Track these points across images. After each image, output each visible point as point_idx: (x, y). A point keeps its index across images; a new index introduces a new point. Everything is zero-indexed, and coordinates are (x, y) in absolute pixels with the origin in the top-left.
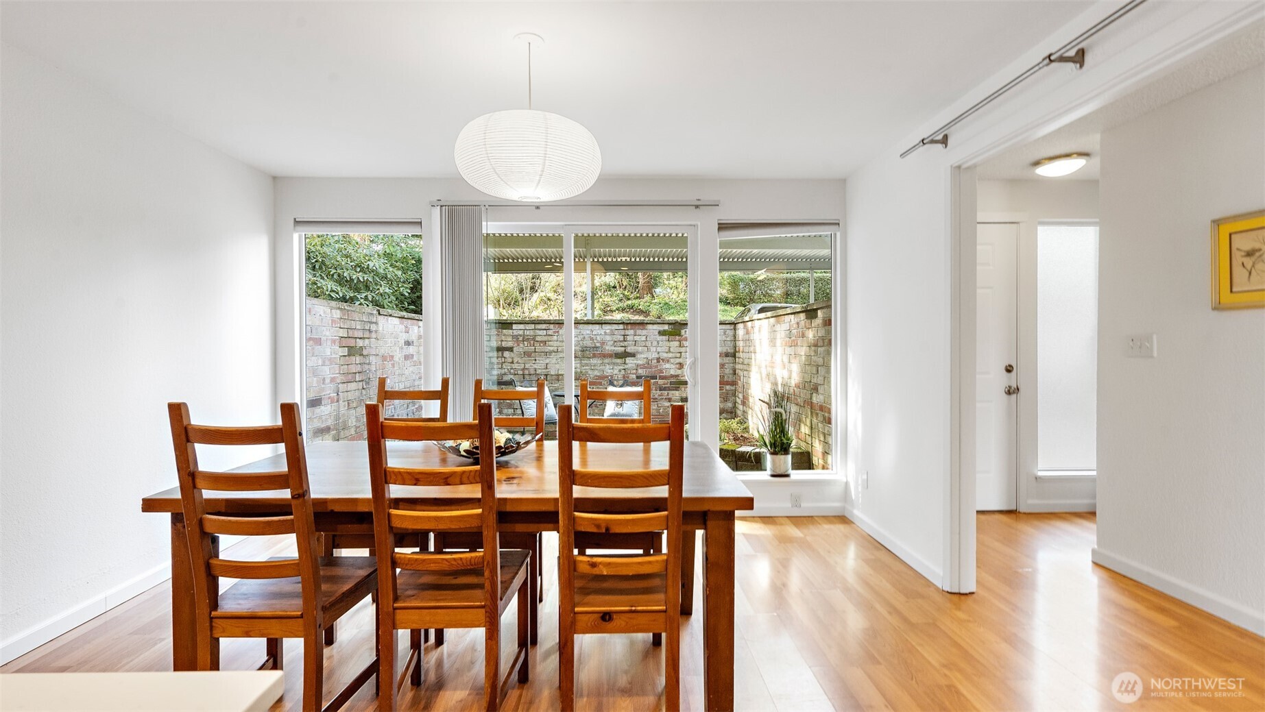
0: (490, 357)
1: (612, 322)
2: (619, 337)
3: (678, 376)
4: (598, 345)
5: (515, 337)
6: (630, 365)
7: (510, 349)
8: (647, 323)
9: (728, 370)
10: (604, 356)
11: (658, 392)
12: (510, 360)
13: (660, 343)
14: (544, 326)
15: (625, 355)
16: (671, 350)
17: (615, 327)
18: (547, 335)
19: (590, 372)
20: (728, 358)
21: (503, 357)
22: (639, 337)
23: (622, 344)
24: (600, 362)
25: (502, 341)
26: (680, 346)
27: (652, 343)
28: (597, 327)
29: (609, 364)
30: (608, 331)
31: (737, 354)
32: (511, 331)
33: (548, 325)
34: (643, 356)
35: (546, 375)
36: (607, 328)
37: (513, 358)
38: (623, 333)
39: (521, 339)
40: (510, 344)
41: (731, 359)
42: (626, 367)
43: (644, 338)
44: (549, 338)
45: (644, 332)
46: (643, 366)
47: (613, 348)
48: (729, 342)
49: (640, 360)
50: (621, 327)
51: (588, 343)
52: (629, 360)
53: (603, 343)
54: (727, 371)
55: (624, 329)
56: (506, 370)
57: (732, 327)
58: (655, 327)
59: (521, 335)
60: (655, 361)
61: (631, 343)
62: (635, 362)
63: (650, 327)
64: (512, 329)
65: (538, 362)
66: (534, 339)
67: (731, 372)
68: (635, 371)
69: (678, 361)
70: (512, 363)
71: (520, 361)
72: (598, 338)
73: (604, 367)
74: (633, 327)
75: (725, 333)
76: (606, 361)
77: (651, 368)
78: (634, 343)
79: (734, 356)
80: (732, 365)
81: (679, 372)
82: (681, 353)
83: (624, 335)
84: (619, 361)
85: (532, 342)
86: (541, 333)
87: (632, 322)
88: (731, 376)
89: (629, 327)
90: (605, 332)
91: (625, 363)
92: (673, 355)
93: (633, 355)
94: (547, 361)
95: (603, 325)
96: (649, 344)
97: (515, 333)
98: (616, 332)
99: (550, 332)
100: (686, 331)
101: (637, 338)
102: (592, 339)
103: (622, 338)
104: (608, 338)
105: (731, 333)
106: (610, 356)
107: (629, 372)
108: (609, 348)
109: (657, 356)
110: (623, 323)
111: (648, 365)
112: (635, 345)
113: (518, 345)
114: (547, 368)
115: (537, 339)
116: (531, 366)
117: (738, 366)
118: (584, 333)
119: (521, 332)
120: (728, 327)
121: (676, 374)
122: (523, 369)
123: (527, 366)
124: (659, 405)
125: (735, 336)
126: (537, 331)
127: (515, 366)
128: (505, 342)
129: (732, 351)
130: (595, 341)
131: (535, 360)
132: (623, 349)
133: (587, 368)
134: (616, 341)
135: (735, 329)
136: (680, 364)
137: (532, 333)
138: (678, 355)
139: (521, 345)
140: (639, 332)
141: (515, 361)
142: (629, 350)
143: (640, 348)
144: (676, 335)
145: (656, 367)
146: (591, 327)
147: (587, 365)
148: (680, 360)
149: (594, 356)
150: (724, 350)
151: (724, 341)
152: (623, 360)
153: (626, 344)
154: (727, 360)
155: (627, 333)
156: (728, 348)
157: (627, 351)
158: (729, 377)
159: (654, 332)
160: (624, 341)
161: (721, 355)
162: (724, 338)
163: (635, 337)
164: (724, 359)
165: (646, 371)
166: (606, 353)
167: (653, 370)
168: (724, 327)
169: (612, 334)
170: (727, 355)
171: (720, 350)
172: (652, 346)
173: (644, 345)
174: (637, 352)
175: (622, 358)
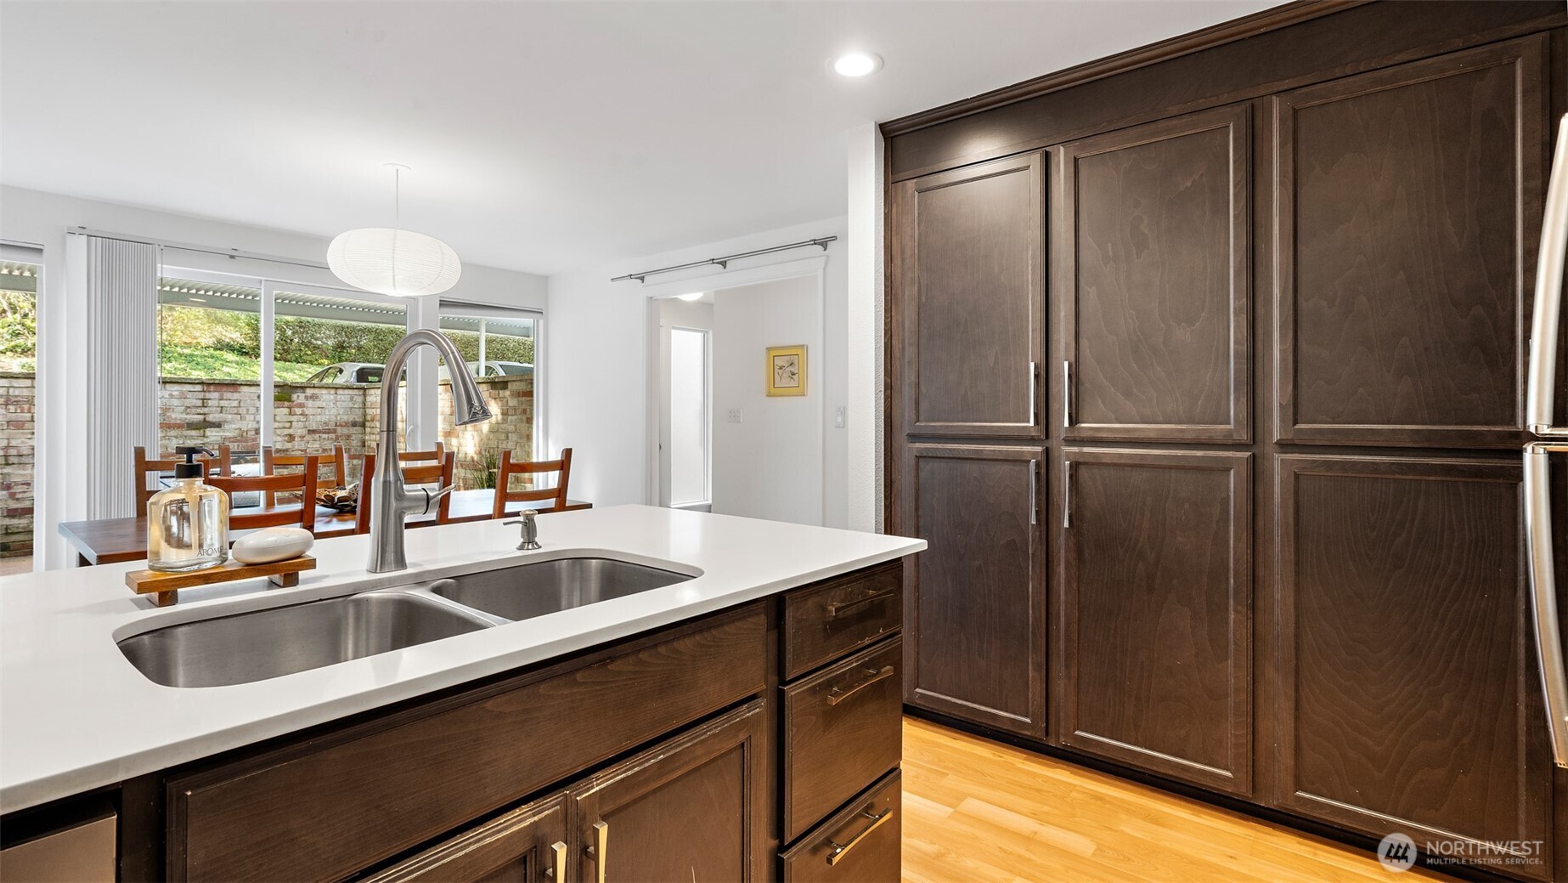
1: (183, 381)
2: (195, 401)
3: (287, 450)
6: (212, 439)
8: (241, 385)
9: (355, 442)
15: (205, 425)
16: (278, 418)
17: (190, 387)
20: (356, 428)
22: (226, 402)
23: (199, 411)
26: (290, 414)
27: (248, 410)
29: (176, 437)
30: (175, 393)
31: (368, 424)
34: (233, 426)
38: (201, 395)
41: (359, 429)
43: (235, 404)
45: (236, 396)
46: (234, 440)
48: (357, 410)
49: (229, 431)
50: (199, 388)
52: (209, 432)
54: (354, 443)
55: (203, 391)
57: (361, 392)
60: (253, 432)
61: (214, 409)
62: (221, 434)
67: (359, 444)
69: (287, 431)
73: (167, 442)
75: (352, 399)
76: (173, 433)
77: (246, 441)
78: (219, 409)
79: (363, 425)
80: (360, 436)
81: (289, 445)
82: (291, 422)
83: (203, 399)
84: (193, 433)
87: (217, 382)
88: (359, 449)
89: (212, 388)
91: (204, 436)
92: (281, 425)
93: (218, 425)
96: (243, 411)
98: (189, 395)
100: (298, 396)
101: (223, 403)
103: (199, 403)
104: (175, 402)
105: (360, 399)
106: (179, 426)
107: (211, 447)
110: (202, 383)
112: (221, 412)
117: (367, 438)
120: (356, 392)
121: (284, 448)
125: (364, 403)
129: (361, 420)
132: (201, 417)
134: (189, 407)
135: (365, 395)
136: (290, 435)
138: (288, 425)
140: (227, 395)
142: (210, 418)
143: (230, 416)
144: (285, 400)
148: (291, 431)
150: (351, 418)
151: (351, 408)
152: (202, 431)
153: (206, 410)
154: (353, 430)
155: (208, 395)
156: (356, 417)
157: (207, 419)
158: (356, 450)
159: (252, 395)
160: (203, 406)
161: (346, 425)
162: (351, 405)
163: (221, 402)
164: (351, 429)
165: (238, 446)
166: (173, 422)
167: (250, 444)
168: (350, 392)
169: (183, 396)
170: (354, 424)
171: (345, 418)
172: (247, 413)
173: (236, 411)
174: (225, 422)
175: (199, 429)
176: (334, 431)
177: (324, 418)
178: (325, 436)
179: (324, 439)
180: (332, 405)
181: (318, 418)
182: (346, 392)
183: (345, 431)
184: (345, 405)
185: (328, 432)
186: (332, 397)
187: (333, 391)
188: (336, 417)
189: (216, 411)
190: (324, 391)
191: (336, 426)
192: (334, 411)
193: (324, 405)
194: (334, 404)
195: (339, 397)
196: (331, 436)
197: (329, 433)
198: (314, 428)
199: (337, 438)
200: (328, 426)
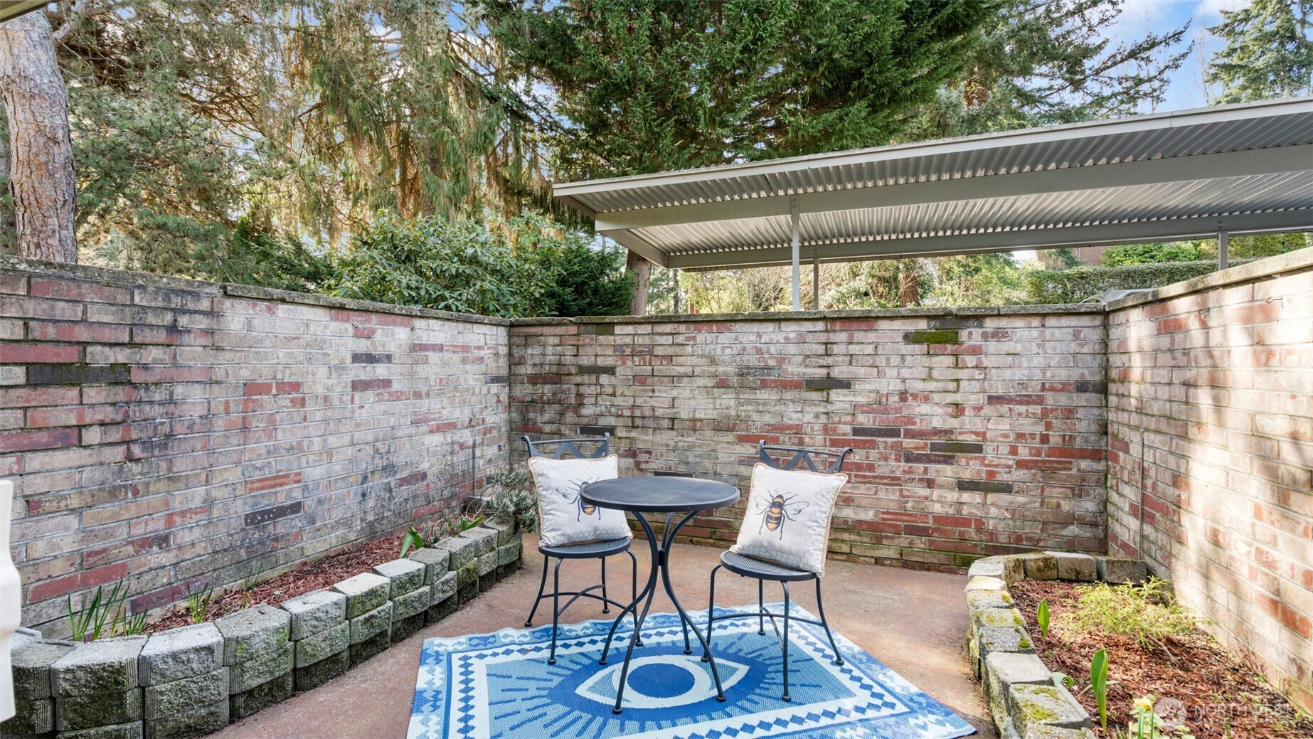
0: (578, 385)
1: (800, 316)
2: (815, 347)
3: (950, 432)
4: (772, 363)
5: (619, 349)
6: (839, 405)
7: (610, 371)
8: (878, 318)
9: (1084, 423)
10: (785, 385)
11: (903, 464)
12: (610, 390)
13: (909, 359)
14: (668, 328)
15: (828, 384)
16: (935, 374)
17: (808, 326)
18: (673, 344)
19: (755, 417)
20: (1087, 395)
21: (597, 384)
22: (857, 347)
23: (821, 361)
24: (774, 396)
25: (596, 356)
26: (957, 366)
27: (888, 359)
28: (770, 327)
29: (793, 401)
30: (792, 336)
31: (1112, 388)
32: (611, 338)
33: (675, 326)
34: (868, 387)
35: (673, 420)
36: (791, 329)
37: (614, 387)
38: (823, 338)
39: (628, 351)
40: (609, 362)
41: (1093, 398)
42: (830, 408)
43: (869, 349)
44: (678, 350)
45: (871, 336)
46: (868, 409)
47: (803, 370)
48: (1089, 358)
49: (862, 394)
50: (820, 326)
51: (752, 360)
52: (836, 395)
53: (782, 360)
54: (1082, 426)
55: (827, 331)
56: (603, 408)
57: (1098, 321)
58: (897, 324)
59: (627, 345)
60: (896, 398)
61: (841, 359)
62: (851, 398)
63: (884, 325)
64: (613, 334)
65: (657, 394)
66: (652, 355)
67: (1094, 427)
68: (849, 418)
69: (951, 398)
70: (614, 395)
71: (626, 393)
72: (773, 349)
73: (783, 408)
74: (847, 325)
75: (1076, 336)
76: (789, 395)
77: (886, 411)
78: (847, 359)
79: (1103, 389)
80: (1096, 412)
81: (953, 423)
82: (957, 381)
83: (826, 344)
84: (815, 396)
85: (647, 358)
86: (663, 340)
87: (844, 315)
88: (1092, 438)
89: (838, 326)
90: (786, 338)
91: (828, 401)
92: (940, 386)
93: (845, 384)
94: (675, 393)
95: (783, 325)
96: (881, 361)
97: (619, 341)
98: (809, 338)
99: (680, 339)
100: (970, 333)
101: (854, 349)
102: (759, 351)
103: (821, 349)
104: (792, 349)
105: (1094, 336)
106: (796, 385)
107: (837, 419)
108: (795, 370)
109: (900, 387)
110: (824, 319)
111: (879, 405)
112: (850, 363)
113: (624, 363)
114: (673, 406)
115: (656, 352)
116: (645, 402)
117: (1112, 416)
118: (745, 340)
119: (628, 340)
120: (1086, 321)
121: (946, 427)
122: (633, 407)
123: (639, 402)
124: (905, 493)
125: (1105, 343)
126: (656, 337)
127: (619, 401)
128: (602, 358)
129: (1098, 378)
130: (766, 356)
131: (653, 391)
132: (824, 371)
133: (750, 408)
134: (808, 356)
136: (957, 405)
137: (647, 340)
138: (952, 386)
139: (629, 363)
140: (859, 336)
141: (619, 391)
142: (837, 373)
143: (862, 370)
144: (945, 342)
145: (899, 410)
146: (756, 327)
147: (749, 402)
148: (958, 398)
149: (764, 385)
150: (1074, 375)
151: (1075, 354)
152: (825, 393)
153: (830, 360)
154: (1081, 399)
155: (833, 337)
156: (1086, 372)
157: (832, 375)
158: (1087, 441)
159: (894, 335)
160: (827, 355)
161: (1064, 387)
162: (1074, 347)
163: (851, 347)
164: (1075, 396)
165: (875, 419)
166: (789, 379)
167: (892, 416)
168: (1074, 321)
169: (801, 341)
170: (1082, 387)
171: (1063, 374)
172: (888, 364)
173: (871, 362)
174: (856, 378)
175: (821, 390)
176: (1040, 401)
177: (1019, 375)
178: (1022, 409)
179: (1019, 414)
180: (1035, 349)
181: (1008, 374)
182: (1065, 321)
183: (1063, 400)
184: (1061, 347)
185: (1027, 400)
186: (1035, 333)
187: (1036, 322)
188: (1044, 371)
189: (844, 362)
190: (1019, 323)
191: (1043, 389)
192: (1038, 361)
193: (1019, 348)
194: (1038, 345)
195: (1048, 332)
196: (1032, 408)
197: (1027, 403)
198: (1000, 392)
199: (1045, 413)
200: (1026, 388)
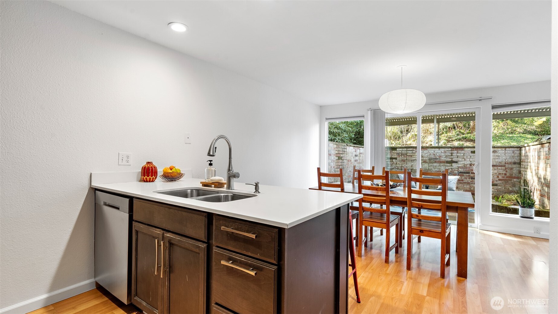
0: (387, 162)
1: (445, 147)
2: (449, 154)
4: (437, 157)
5: (398, 154)
6: (454, 167)
7: (396, 159)
8: (464, 148)
10: (441, 162)
11: (470, 180)
12: (396, 163)
13: (472, 157)
14: (411, 149)
15: (452, 162)
17: (447, 149)
18: (412, 153)
19: (433, 169)
20: (516, 165)
21: (392, 161)
22: (459, 154)
23: (450, 157)
24: (438, 165)
25: (392, 155)
27: (467, 157)
28: (437, 149)
29: (443, 166)
31: (521, 163)
32: (396, 151)
33: (413, 149)
34: (462, 163)
35: (412, 170)
36: (442, 150)
37: (397, 162)
38: (451, 152)
39: (400, 154)
40: (396, 156)
41: (517, 165)
42: (452, 167)
43: (462, 155)
44: (413, 154)
45: (463, 152)
46: (462, 167)
47: (446, 159)
48: (516, 157)
49: (460, 164)
50: (450, 149)
51: (433, 156)
52: (453, 164)
53: (440, 157)
54: (514, 172)
55: (451, 150)
56: (394, 167)
57: (519, 149)
58: (469, 149)
59: (400, 153)
60: (469, 165)
62: (457, 165)
63: (466, 149)
64: (396, 150)
65: (408, 164)
66: (406, 155)
67: (517, 172)
68: (457, 170)
70: (396, 164)
71: (400, 164)
72: (438, 154)
73: (440, 167)
74: (457, 149)
75: (513, 152)
76: (442, 164)
77: (466, 168)
78: (457, 157)
79: (520, 164)
80: (518, 168)
83: (451, 153)
84: (448, 165)
85: (405, 156)
86: (410, 152)
87: (456, 147)
88: (517, 174)
89: (454, 149)
90: (441, 152)
91: (452, 166)
93: (456, 162)
94: (412, 164)
95: (440, 149)
96: (465, 157)
97: (398, 152)
98: (447, 152)
99: (414, 152)
102: (434, 155)
103: (450, 154)
104: (443, 154)
105: (518, 152)
106: (444, 162)
107: (454, 170)
108: (443, 159)
109: (470, 163)
110: (451, 148)
111: (465, 166)
112: (457, 158)
113: (399, 157)
114: (412, 167)
115: (408, 155)
116: (405, 166)
117: (522, 169)
118: (431, 152)
119: (400, 152)
120: (516, 149)
122: (401, 167)
123: (403, 166)
124: (471, 186)
125: (520, 154)
126: (408, 151)
127: (398, 165)
128: (394, 156)
129: (519, 161)
130: (436, 156)
131: (407, 163)
132: (451, 159)
133: (432, 167)
134: (447, 156)
135: (520, 150)
137: (405, 152)
139: (401, 157)
140: (459, 152)
141: (398, 163)
142: (454, 160)
143: (460, 159)
145: (469, 168)
146: (433, 149)
147: (431, 166)
149: (435, 162)
150: (513, 161)
151: (513, 156)
152: (451, 164)
153: (452, 157)
154: (514, 166)
155: (453, 152)
156: (516, 160)
157: (453, 160)
158: (516, 175)
159: (468, 151)
160: (451, 156)
161: (510, 163)
162: (513, 155)
163: (457, 154)
164: (513, 165)
165: (463, 170)
166: (442, 161)
167: (468, 169)
168: (513, 149)
169: (445, 152)
170: (515, 163)
171: (510, 160)
172: (467, 158)
173: (463, 157)
174: (459, 161)
175: (450, 163)
176: (504, 166)
177: (499, 160)
178: (499, 168)
179: (499, 169)
180: (503, 155)
181: (497, 160)
182: (511, 149)
183: (510, 166)
184: (509, 155)
185: (501, 166)
186: (503, 152)
187: (504, 149)
188: (505, 160)
189: (456, 157)
190: (499, 149)
191: (505, 163)
192: (504, 158)
193: (499, 155)
194: (504, 154)
195: (506, 151)
196: (502, 168)
197: (501, 167)
198: (495, 164)
199: (506, 169)
200: (501, 164)
